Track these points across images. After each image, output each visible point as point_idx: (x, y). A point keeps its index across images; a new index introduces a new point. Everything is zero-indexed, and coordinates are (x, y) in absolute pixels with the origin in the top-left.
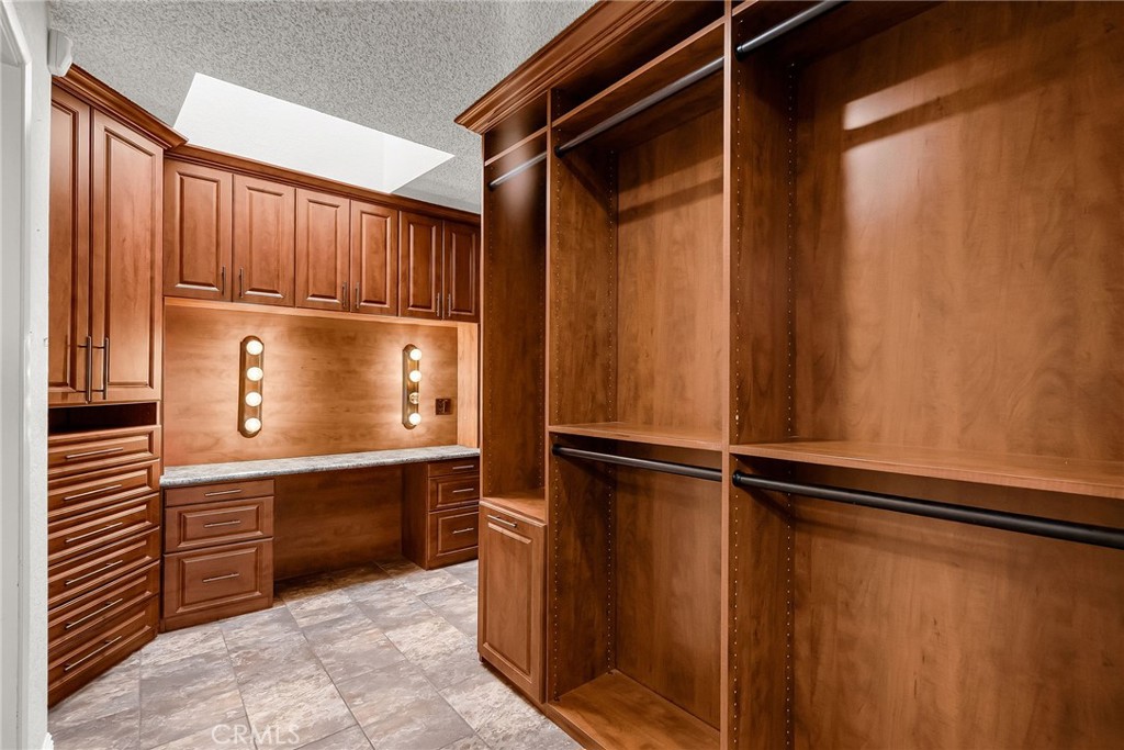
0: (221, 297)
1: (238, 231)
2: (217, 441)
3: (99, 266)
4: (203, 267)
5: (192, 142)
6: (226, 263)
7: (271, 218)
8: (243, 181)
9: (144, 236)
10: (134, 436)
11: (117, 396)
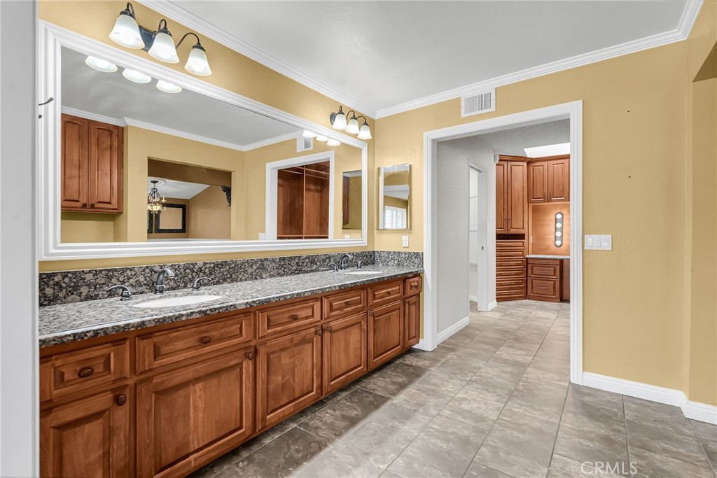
0: (544, 202)
1: (549, 179)
2: (548, 248)
3: (509, 199)
4: (539, 193)
5: (534, 157)
6: (546, 191)
7: (560, 171)
8: (551, 163)
9: (521, 188)
10: (518, 243)
11: (513, 231)
